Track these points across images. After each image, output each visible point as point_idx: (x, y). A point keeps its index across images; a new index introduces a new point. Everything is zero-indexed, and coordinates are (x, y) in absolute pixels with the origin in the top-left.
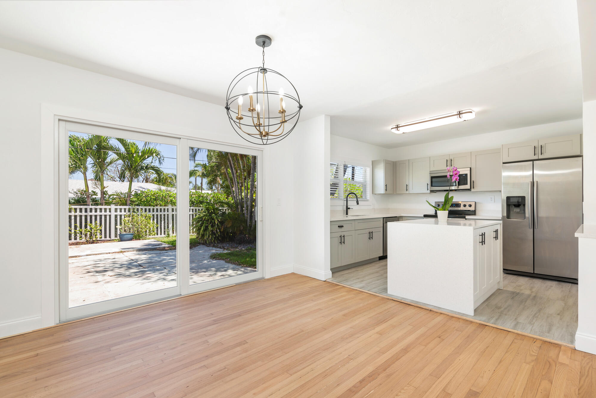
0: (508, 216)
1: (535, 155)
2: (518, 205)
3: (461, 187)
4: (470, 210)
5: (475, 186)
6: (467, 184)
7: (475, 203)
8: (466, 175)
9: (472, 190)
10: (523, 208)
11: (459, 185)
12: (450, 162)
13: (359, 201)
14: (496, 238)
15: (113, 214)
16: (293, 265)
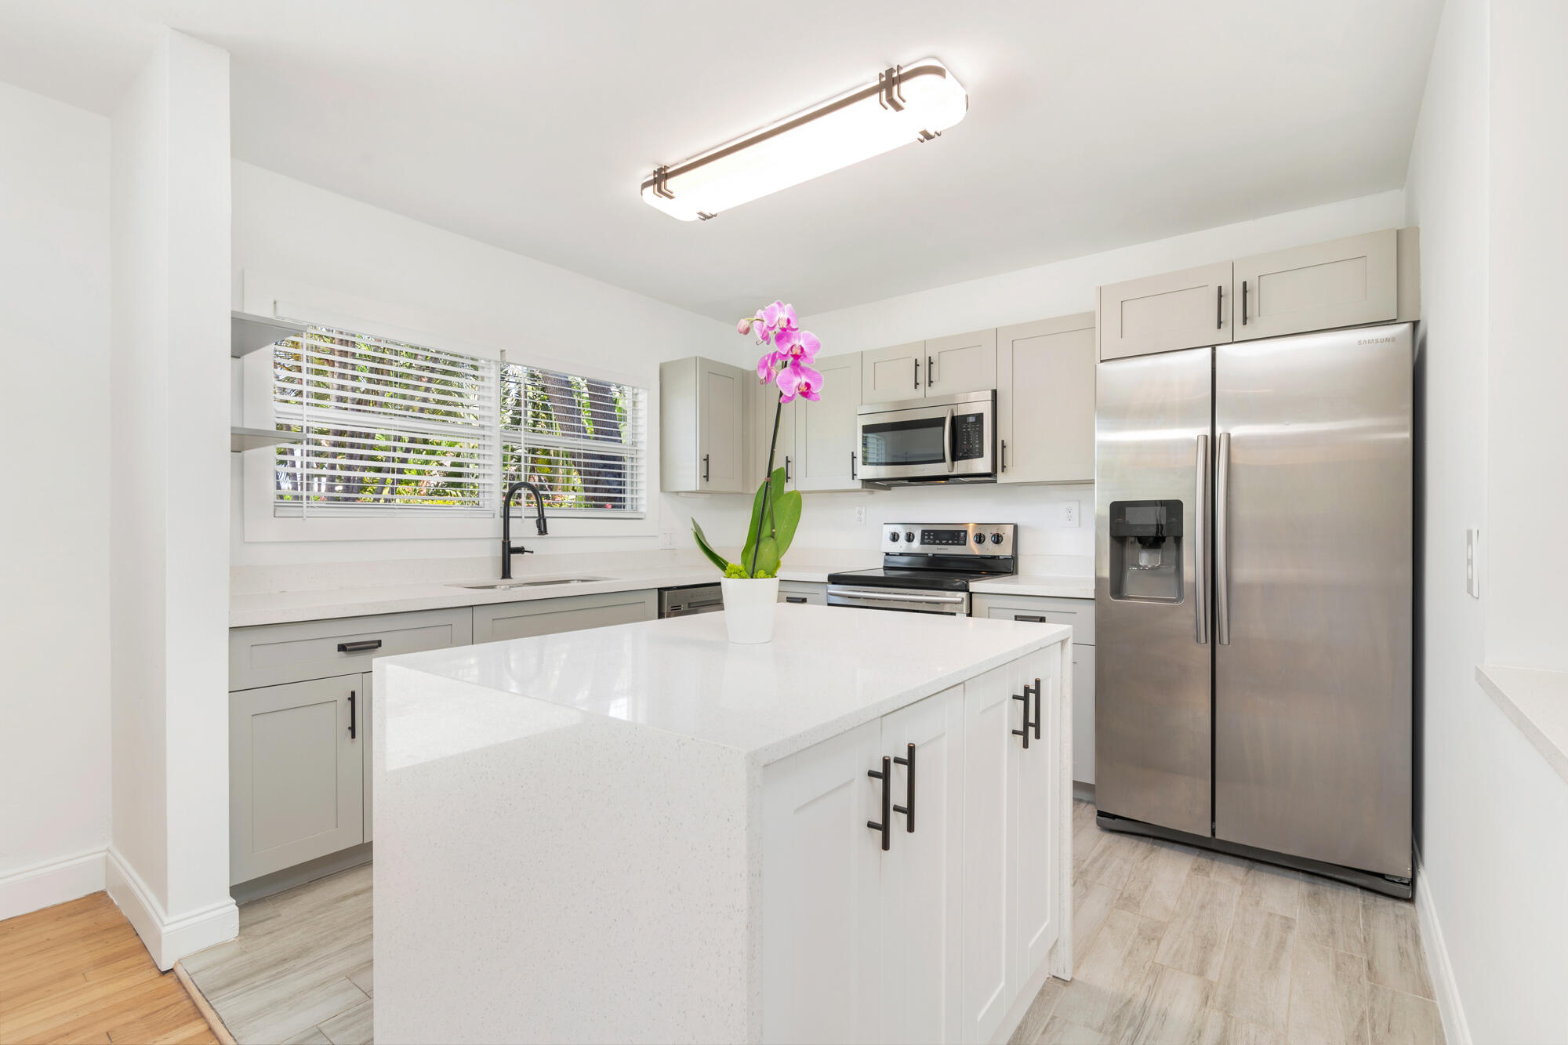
0: (1117, 585)
1: (1219, 327)
2: (1153, 542)
3: (962, 467)
4: (998, 557)
5: (1008, 463)
6: (981, 455)
7: (1016, 527)
8: (979, 417)
9: (1001, 478)
10: (1174, 553)
11: (954, 458)
12: (925, 370)
13: (547, 520)
14: (1029, 728)
16: (104, 854)
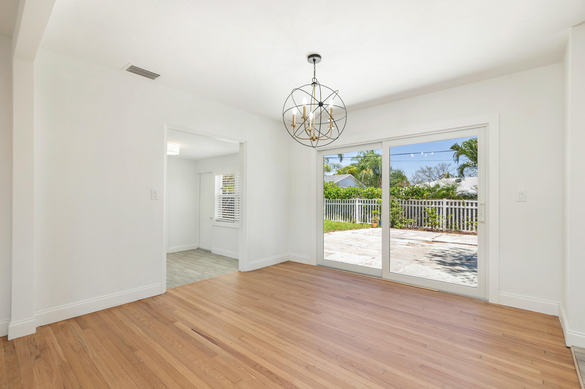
15: (445, 206)
16: (558, 305)
